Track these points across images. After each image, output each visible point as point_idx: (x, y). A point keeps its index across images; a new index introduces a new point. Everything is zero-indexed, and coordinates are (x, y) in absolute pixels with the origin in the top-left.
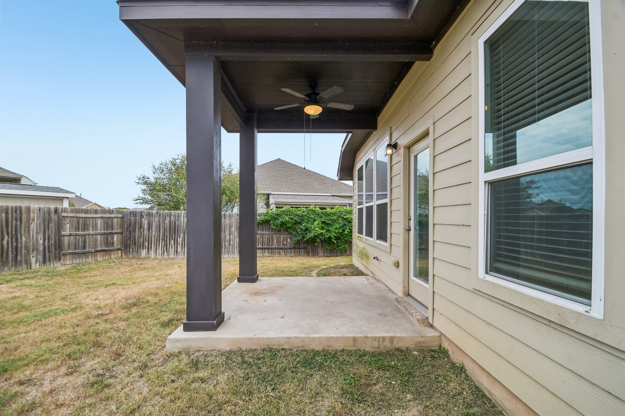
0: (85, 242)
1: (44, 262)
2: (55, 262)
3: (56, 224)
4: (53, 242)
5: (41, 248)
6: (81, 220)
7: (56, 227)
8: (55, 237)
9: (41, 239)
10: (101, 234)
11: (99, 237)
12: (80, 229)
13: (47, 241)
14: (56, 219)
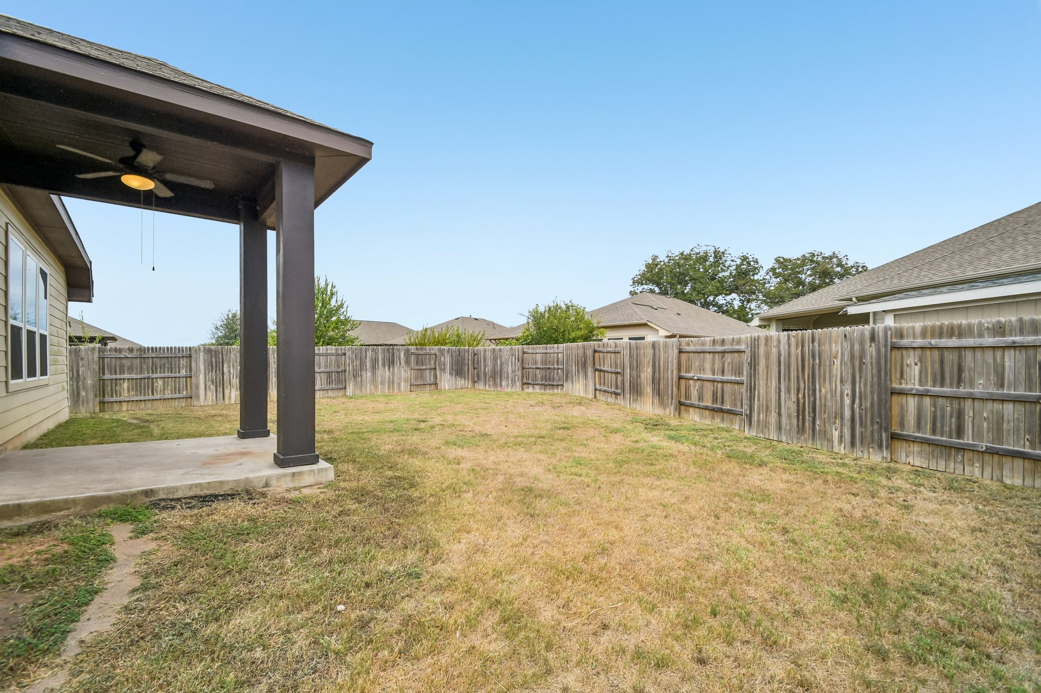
0: (960, 415)
1: (853, 444)
2: (871, 450)
3: (874, 365)
4: (869, 404)
5: (847, 413)
6: (950, 357)
7: (874, 371)
8: (872, 393)
9: (847, 395)
10: (1015, 400)
11: (1009, 408)
12: (948, 381)
13: (857, 401)
14: (874, 353)
